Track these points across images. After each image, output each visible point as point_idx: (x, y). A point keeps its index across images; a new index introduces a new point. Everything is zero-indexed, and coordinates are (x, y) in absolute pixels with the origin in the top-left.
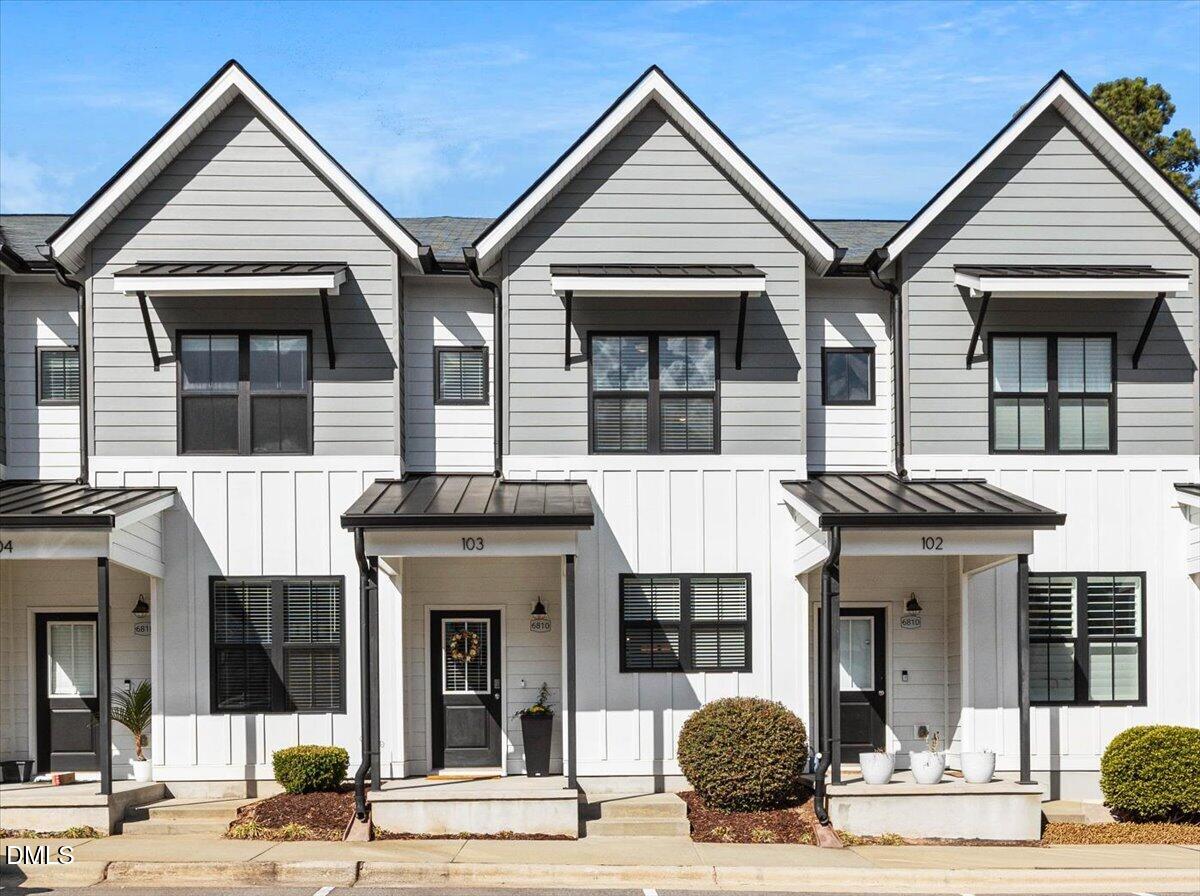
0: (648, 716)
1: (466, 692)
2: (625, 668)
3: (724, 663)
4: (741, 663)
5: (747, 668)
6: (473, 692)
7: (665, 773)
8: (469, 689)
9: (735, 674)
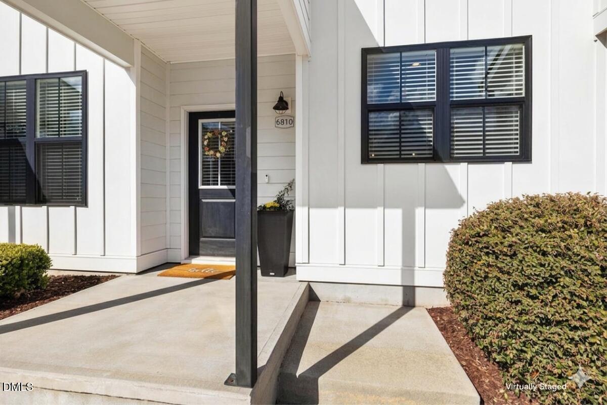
0: (395, 216)
1: (219, 187)
2: (366, 159)
3: (491, 151)
4: (516, 150)
5: (525, 156)
6: (225, 187)
7: (416, 285)
8: (221, 184)
9: (508, 164)
